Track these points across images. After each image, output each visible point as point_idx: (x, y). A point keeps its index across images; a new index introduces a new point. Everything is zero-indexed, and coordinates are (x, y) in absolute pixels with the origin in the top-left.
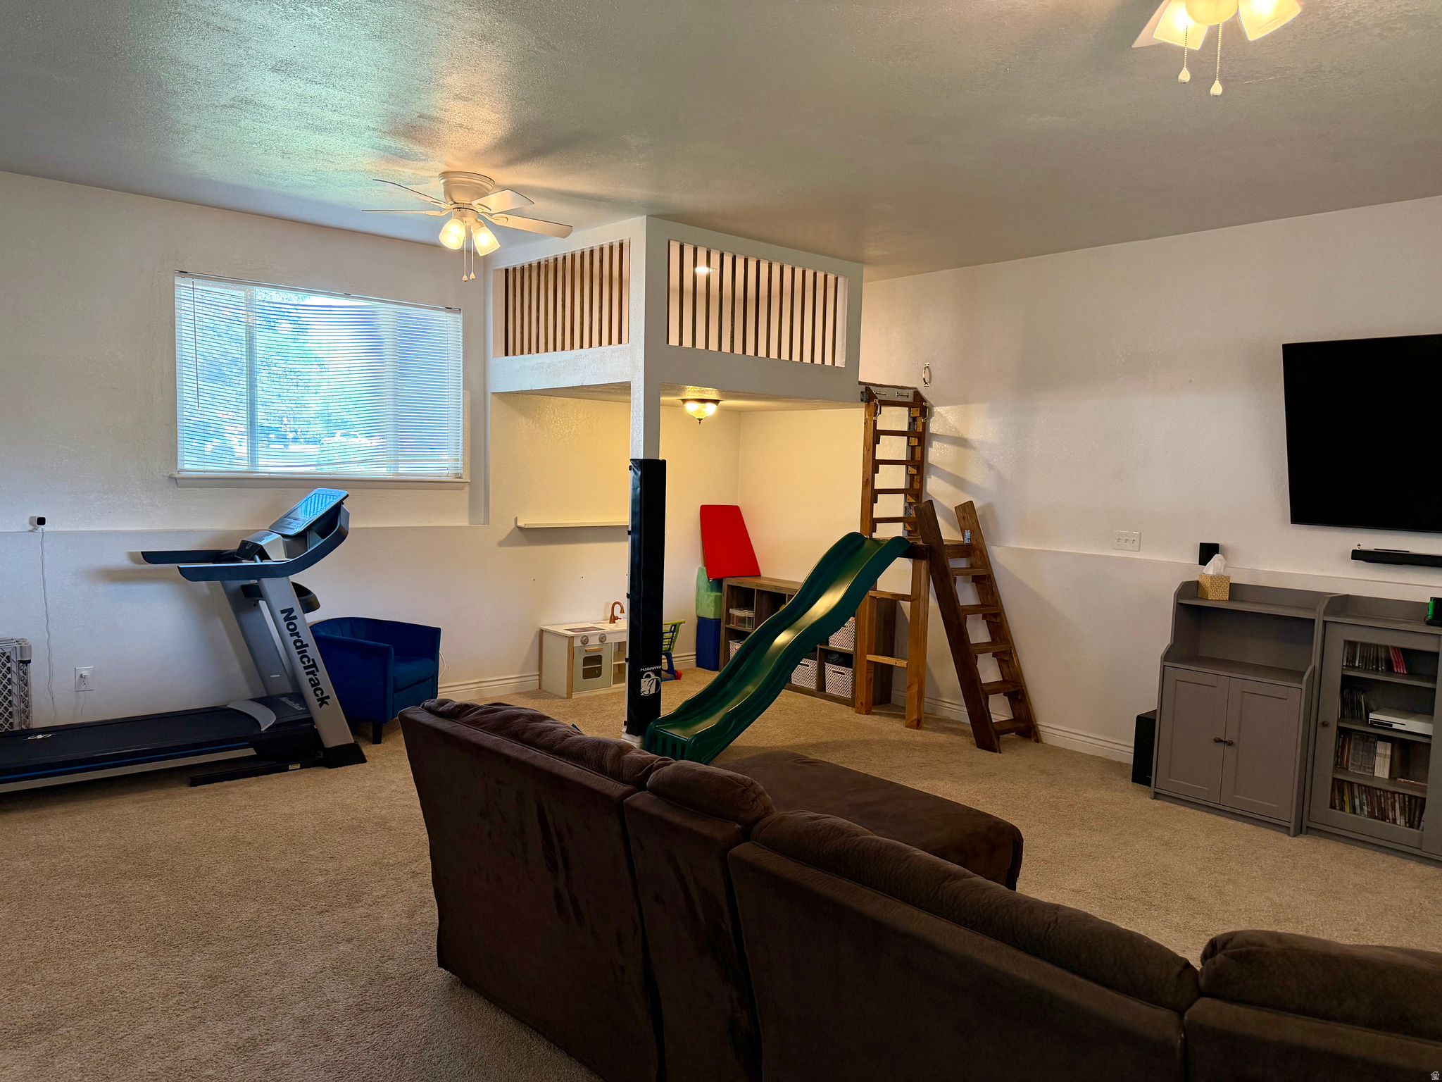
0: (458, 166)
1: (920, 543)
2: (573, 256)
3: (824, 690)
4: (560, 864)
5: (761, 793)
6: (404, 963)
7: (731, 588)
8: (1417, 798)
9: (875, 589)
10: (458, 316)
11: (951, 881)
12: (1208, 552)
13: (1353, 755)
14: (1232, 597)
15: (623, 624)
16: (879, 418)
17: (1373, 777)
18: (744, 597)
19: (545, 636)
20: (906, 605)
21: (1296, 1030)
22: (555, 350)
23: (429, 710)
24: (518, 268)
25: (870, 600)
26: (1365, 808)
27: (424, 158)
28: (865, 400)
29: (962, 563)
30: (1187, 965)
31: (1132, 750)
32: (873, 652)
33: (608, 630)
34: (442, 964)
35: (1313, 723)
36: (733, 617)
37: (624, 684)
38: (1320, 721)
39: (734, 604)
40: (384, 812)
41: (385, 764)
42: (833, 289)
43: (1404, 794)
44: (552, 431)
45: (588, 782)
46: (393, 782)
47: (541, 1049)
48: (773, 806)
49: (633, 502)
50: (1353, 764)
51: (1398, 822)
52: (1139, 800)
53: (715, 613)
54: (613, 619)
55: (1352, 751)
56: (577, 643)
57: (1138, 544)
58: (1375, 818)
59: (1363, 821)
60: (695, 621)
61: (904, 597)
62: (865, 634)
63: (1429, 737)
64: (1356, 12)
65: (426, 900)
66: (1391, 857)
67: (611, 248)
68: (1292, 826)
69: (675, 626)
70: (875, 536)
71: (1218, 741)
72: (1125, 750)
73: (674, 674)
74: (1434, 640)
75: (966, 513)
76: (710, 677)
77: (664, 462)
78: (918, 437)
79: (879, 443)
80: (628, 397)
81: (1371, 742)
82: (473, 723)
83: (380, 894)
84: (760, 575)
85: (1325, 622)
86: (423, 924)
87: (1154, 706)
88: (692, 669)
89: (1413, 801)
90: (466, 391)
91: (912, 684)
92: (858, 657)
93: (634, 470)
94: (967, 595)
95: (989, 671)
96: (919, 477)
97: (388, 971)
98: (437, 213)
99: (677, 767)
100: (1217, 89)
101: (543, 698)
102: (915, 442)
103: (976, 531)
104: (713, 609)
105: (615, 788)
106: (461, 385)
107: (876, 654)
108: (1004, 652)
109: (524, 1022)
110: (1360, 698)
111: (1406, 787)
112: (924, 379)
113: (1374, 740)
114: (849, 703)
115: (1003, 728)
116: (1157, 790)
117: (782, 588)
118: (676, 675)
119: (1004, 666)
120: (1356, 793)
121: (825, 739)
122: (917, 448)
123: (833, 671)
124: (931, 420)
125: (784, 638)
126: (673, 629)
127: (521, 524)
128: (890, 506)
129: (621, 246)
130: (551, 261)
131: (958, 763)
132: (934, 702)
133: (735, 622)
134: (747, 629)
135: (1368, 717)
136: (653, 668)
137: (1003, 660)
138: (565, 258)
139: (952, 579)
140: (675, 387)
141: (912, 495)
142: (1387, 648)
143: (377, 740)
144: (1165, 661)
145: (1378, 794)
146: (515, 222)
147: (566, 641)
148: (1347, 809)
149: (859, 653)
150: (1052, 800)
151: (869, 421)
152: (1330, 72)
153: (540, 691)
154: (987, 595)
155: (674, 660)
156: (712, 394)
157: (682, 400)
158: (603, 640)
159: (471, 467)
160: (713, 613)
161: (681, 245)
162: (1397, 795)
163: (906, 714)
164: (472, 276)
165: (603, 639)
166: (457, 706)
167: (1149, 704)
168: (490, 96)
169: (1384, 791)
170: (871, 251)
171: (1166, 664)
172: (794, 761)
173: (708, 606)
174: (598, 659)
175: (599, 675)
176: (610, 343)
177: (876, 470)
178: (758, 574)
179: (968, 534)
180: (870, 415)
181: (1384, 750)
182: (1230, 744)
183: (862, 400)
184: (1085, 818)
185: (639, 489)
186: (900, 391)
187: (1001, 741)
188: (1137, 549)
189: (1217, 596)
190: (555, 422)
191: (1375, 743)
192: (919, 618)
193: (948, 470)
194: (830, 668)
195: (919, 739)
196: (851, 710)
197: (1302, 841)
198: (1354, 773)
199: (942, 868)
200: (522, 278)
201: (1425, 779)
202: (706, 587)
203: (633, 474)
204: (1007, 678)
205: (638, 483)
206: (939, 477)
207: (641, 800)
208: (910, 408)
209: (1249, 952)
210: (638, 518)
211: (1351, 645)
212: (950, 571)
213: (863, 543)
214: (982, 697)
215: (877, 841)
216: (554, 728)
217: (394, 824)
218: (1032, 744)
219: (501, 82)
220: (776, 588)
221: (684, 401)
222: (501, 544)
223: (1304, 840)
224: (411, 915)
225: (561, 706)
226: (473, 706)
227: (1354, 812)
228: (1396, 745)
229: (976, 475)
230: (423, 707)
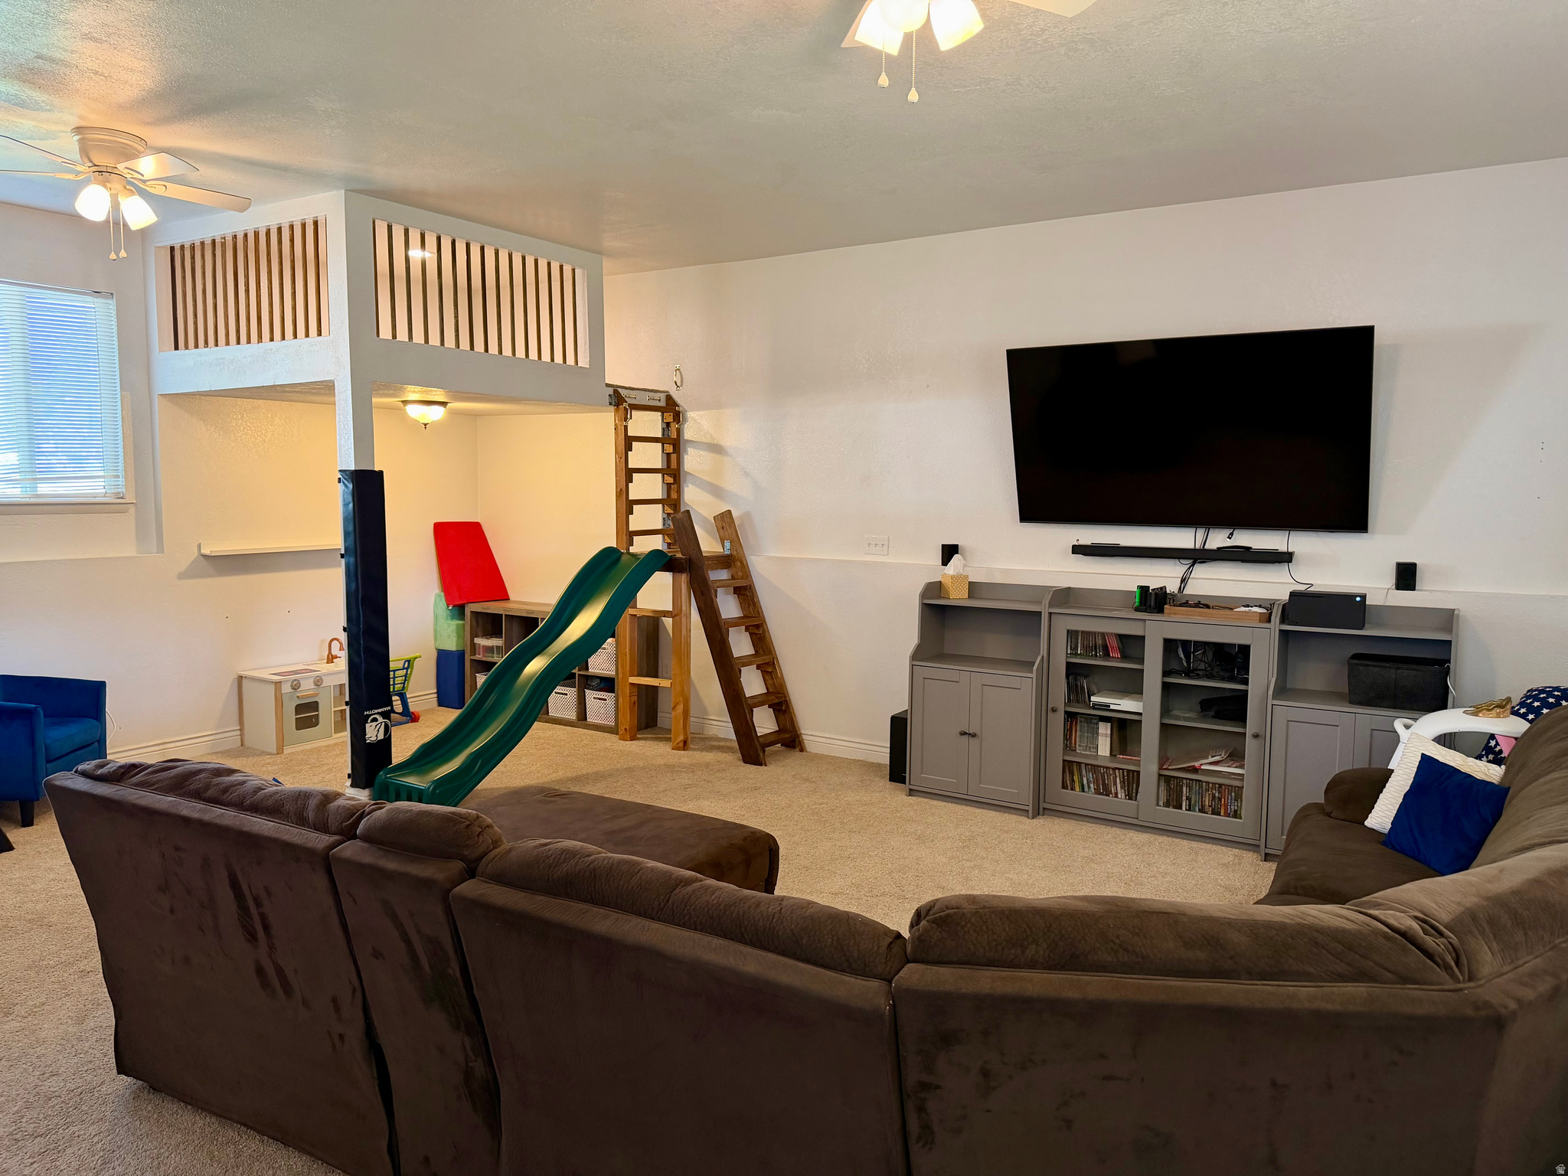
0: (95, 120)
1: (679, 555)
2: (256, 234)
3: (585, 719)
4: (261, 933)
5: (489, 826)
6: (73, 1077)
7: (476, 615)
8: (1134, 771)
9: (635, 607)
10: (110, 301)
11: (683, 887)
12: (949, 552)
13: (1079, 735)
14: (971, 596)
15: (342, 664)
16: (630, 424)
17: (1097, 756)
18: (491, 624)
19: (245, 682)
20: (668, 622)
21: (987, 981)
22: (238, 343)
23: (84, 774)
24: (187, 246)
25: (630, 618)
26: (1092, 785)
27: (48, 108)
28: (613, 403)
29: (723, 575)
30: (899, 936)
31: (888, 750)
32: (636, 673)
33: (324, 671)
34: (122, 1069)
35: (1043, 709)
36: (479, 647)
37: (345, 734)
38: (1050, 707)
39: (480, 634)
40: (40, 906)
41: (40, 849)
42: (571, 281)
43: (1123, 769)
44: (241, 440)
45: (286, 837)
46: (51, 869)
47: (252, 1144)
48: (503, 838)
49: (345, 520)
50: (1079, 746)
51: (1119, 796)
52: (896, 797)
53: (457, 645)
54: (331, 658)
55: (1078, 733)
56: (286, 689)
57: (886, 548)
58: (1101, 794)
59: (1089, 798)
60: (434, 655)
61: (665, 614)
62: (626, 655)
63: (1140, 714)
64: (1043, 30)
65: (100, 1002)
66: (1114, 829)
67: (304, 226)
68: (1030, 808)
69: (409, 661)
70: (632, 550)
71: (963, 734)
72: (882, 753)
73: (411, 716)
74: (1141, 624)
75: (725, 522)
76: (450, 716)
77: (381, 473)
78: (673, 443)
79: (631, 451)
80: (330, 399)
81: (1094, 723)
82: (142, 785)
83: (37, 1002)
84: (509, 599)
85: (1050, 614)
86: (97, 1029)
87: (906, 707)
88: (433, 709)
89: (1131, 774)
90: (124, 393)
91: (677, 704)
92: (620, 680)
93: (343, 482)
94: (729, 607)
95: (752, 684)
96: (676, 486)
97: (51, 1089)
98: (71, 177)
99: (391, 809)
100: (913, 96)
101: (248, 756)
102: (669, 449)
103: (736, 541)
104: (455, 639)
105: (318, 840)
106: (118, 385)
107: (640, 675)
108: (767, 663)
109: (230, 1119)
110: (1083, 683)
111: (1125, 763)
112: (676, 382)
113: (1096, 721)
114: (612, 730)
115: (769, 741)
116: (912, 787)
117: (533, 612)
118: (413, 718)
119: (767, 678)
120: (1084, 772)
121: (584, 772)
122: (672, 455)
123: (594, 698)
124: (686, 425)
125: (536, 666)
126: (406, 666)
127: (206, 551)
128: (648, 517)
129: (316, 223)
130: (229, 239)
131: (724, 781)
132: (701, 721)
133: (481, 653)
134: (495, 658)
135: (1090, 698)
136: (380, 710)
137: (767, 672)
138: (246, 235)
139: (713, 592)
140: (392, 386)
141: (670, 506)
142: (1103, 635)
143: (27, 822)
144: (913, 660)
145: (1102, 771)
146: (175, 191)
147: (272, 687)
148: (1077, 789)
149: (620, 676)
150: (814, 807)
151: (619, 427)
152: (1028, 86)
153: (243, 748)
154: (749, 606)
155: (409, 700)
156: (439, 395)
157: (402, 401)
158: (319, 684)
159: (136, 484)
160: (455, 644)
161: (388, 225)
162: (1117, 771)
163: (672, 736)
164: (123, 254)
165: (318, 682)
166: (121, 767)
167: (901, 705)
168: (130, 39)
169: (1107, 768)
170: (609, 243)
171: (915, 663)
172: (544, 796)
173: (449, 636)
174: (314, 706)
175: (316, 724)
176: (307, 335)
177: (629, 480)
178: (505, 597)
179: (727, 544)
180: (620, 420)
181: (1104, 729)
182: (974, 735)
183: (610, 404)
184: (845, 821)
185: (351, 505)
186: (651, 394)
187: (766, 753)
188: (886, 553)
189: (958, 596)
190: (244, 428)
191: (1097, 724)
192: (681, 635)
193: (705, 478)
194: (590, 695)
195: (685, 760)
196: (614, 738)
197: (1040, 821)
198: (1081, 754)
199: (673, 877)
200: (193, 257)
201: (1138, 754)
202: (445, 615)
203: (343, 487)
204: (771, 690)
205: (350, 499)
206: (696, 486)
207: (350, 850)
208: (663, 413)
209: (948, 915)
210: (352, 538)
211: (1072, 634)
212: (710, 583)
213: (619, 559)
214: (747, 711)
215: (610, 858)
216: (244, 782)
217: (54, 919)
218: (797, 753)
219: (144, 24)
220: (528, 611)
221: (405, 402)
222: (182, 576)
223: (1042, 821)
224: (81, 1020)
225: (269, 764)
226: (141, 765)
227: (1083, 791)
228: (1115, 725)
229: (733, 483)
230: (76, 772)
